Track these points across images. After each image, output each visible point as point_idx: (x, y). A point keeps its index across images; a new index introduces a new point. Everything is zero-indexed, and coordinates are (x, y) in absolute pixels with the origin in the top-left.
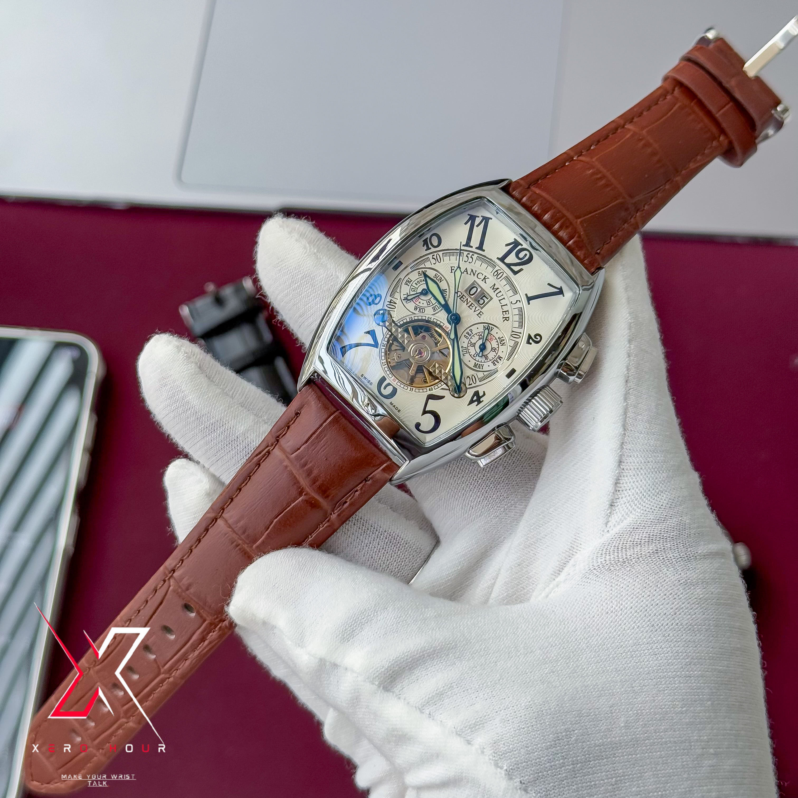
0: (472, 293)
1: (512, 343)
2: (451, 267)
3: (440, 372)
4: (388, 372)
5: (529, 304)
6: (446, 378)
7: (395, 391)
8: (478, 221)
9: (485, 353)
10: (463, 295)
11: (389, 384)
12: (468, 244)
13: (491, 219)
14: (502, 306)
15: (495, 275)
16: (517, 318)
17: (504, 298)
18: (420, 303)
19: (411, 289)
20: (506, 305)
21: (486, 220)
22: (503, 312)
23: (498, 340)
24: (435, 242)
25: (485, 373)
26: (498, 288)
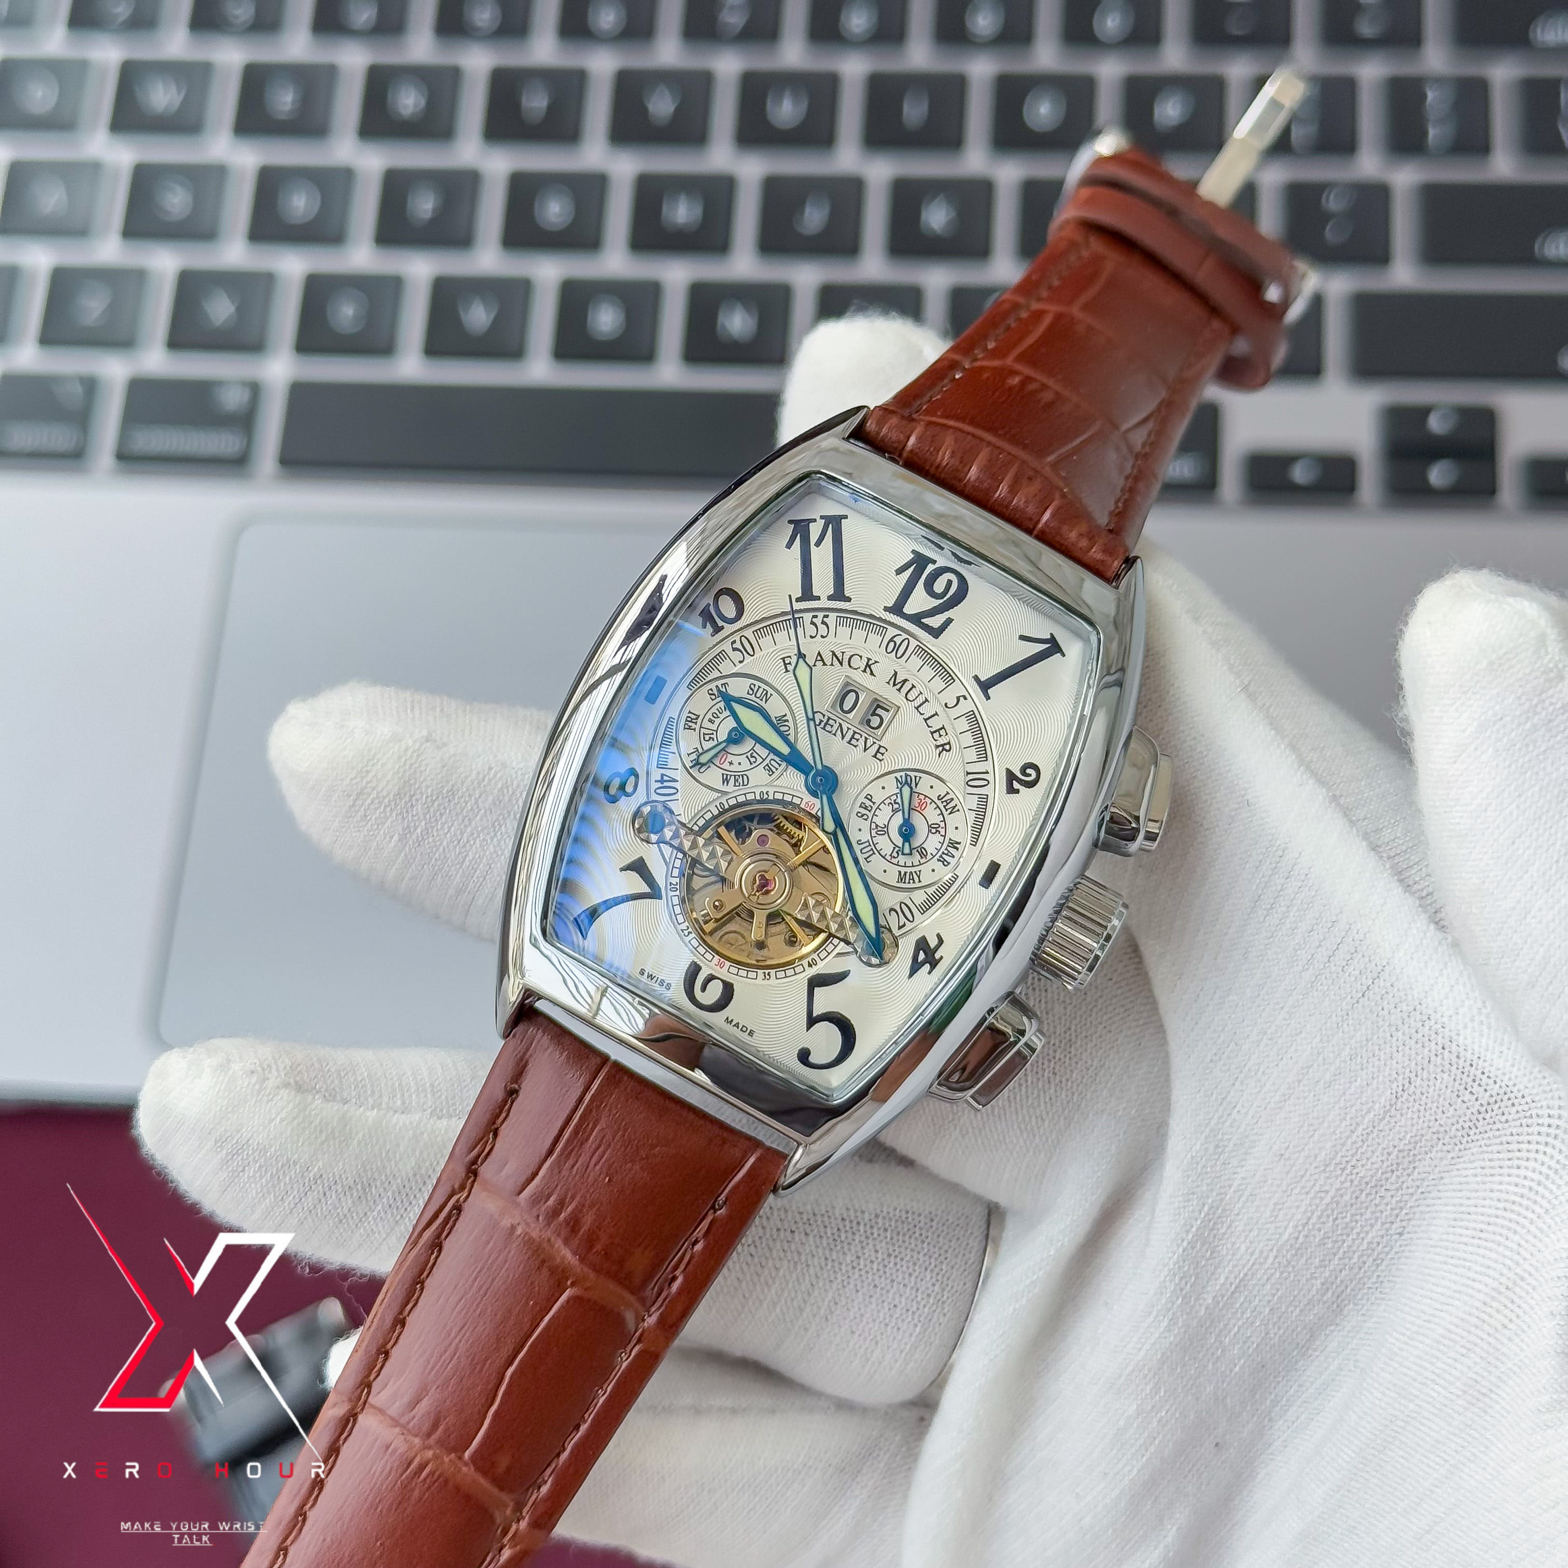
0: (846, 708)
1: (973, 802)
2: (783, 659)
3: (823, 915)
4: (702, 950)
5: (988, 698)
6: (841, 926)
7: (728, 991)
8: (815, 530)
9: (916, 843)
10: (829, 718)
11: (711, 978)
12: (807, 593)
13: (846, 517)
14: (926, 720)
15: (889, 650)
16: (968, 739)
17: (927, 700)
18: (731, 763)
19: (704, 737)
20: (936, 714)
21: (834, 523)
22: (932, 733)
23: (939, 803)
24: (728, 607)
25: (930, 891)
26: (905, 681)
